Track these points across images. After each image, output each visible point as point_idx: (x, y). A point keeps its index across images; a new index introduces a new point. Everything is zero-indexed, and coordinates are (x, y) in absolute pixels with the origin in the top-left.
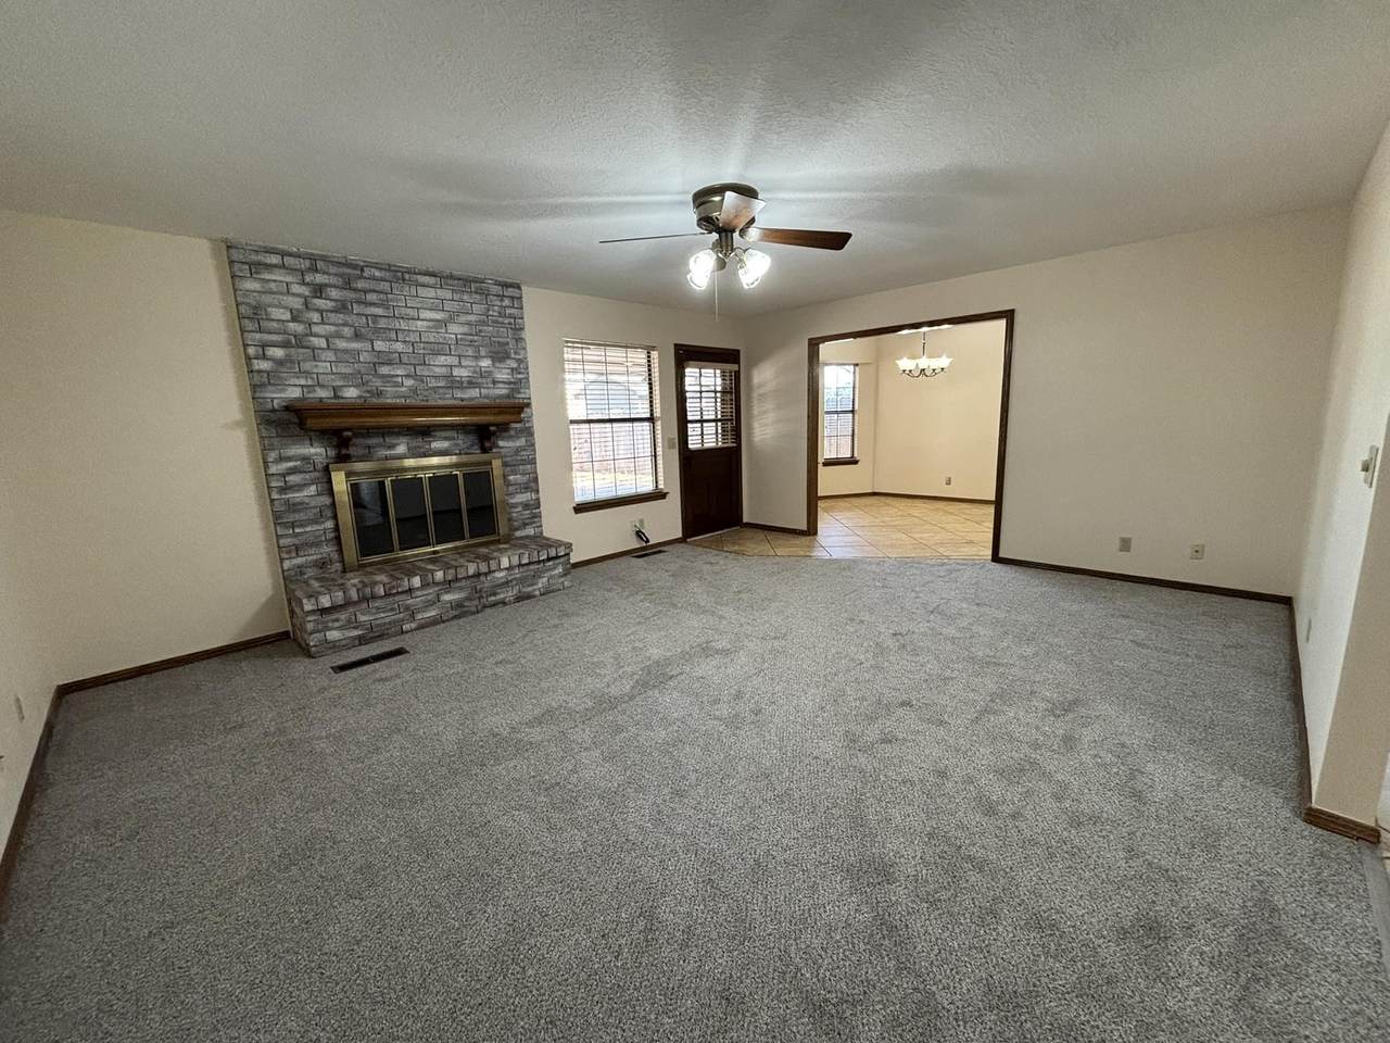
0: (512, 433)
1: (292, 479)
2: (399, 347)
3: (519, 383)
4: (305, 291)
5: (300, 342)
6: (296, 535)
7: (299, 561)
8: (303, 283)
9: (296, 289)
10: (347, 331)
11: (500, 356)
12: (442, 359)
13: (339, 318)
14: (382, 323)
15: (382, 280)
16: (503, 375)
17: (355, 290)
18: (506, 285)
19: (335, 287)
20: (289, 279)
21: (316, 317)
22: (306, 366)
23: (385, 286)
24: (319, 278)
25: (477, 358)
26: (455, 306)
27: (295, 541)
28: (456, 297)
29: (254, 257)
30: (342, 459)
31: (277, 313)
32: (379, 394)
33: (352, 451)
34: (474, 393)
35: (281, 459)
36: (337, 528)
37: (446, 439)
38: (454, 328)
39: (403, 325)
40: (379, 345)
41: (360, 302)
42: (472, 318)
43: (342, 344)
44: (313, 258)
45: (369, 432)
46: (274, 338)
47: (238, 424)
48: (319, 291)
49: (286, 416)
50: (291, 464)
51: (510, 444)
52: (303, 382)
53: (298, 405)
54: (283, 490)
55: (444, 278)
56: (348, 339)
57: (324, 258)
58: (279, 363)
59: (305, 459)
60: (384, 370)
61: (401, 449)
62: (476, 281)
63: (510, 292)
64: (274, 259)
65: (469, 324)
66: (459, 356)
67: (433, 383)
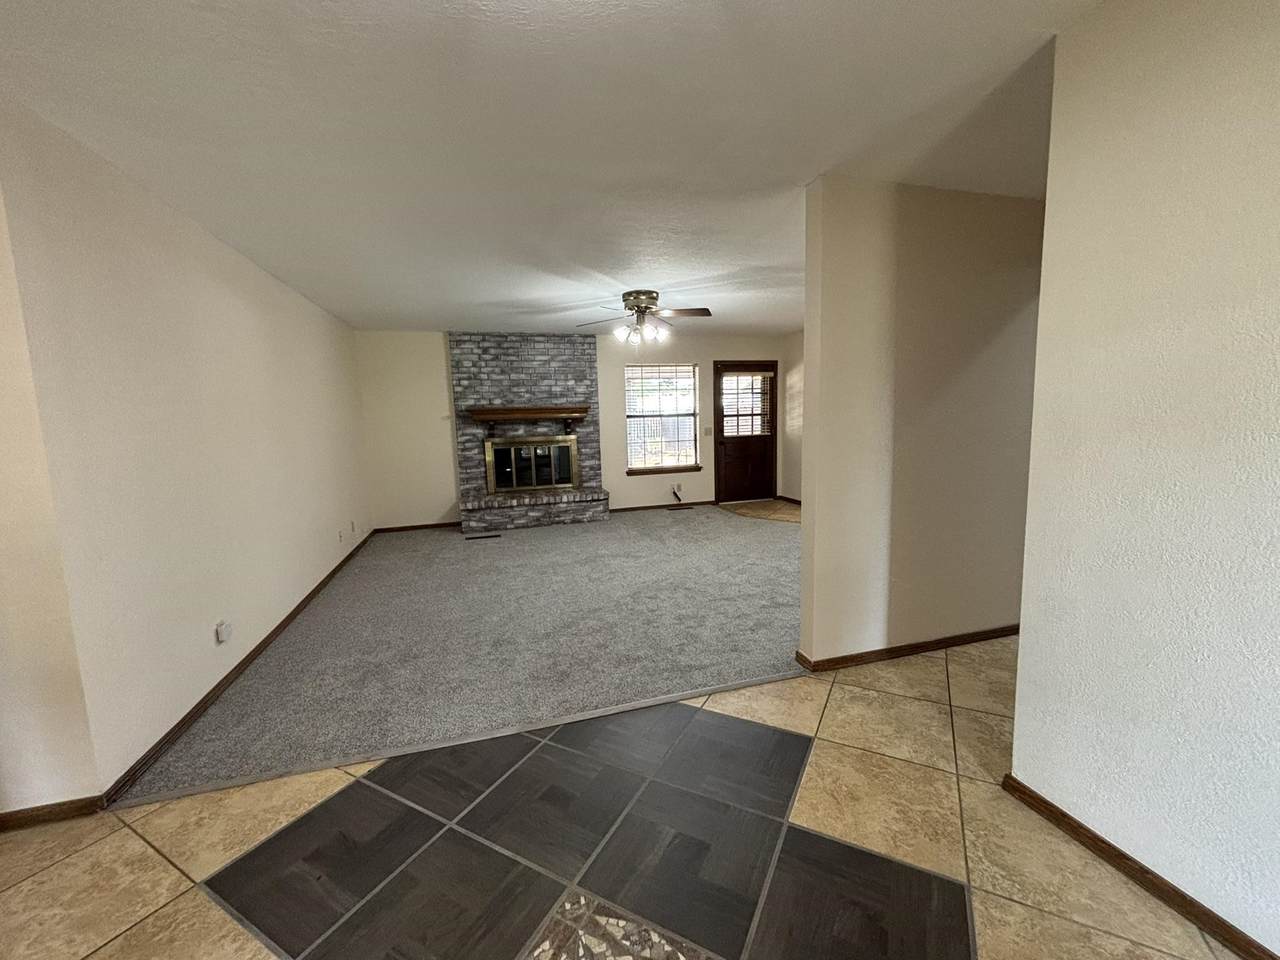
0: (585, 423)
1: (468, 445)
2: (523, 376)
3: (592, 394)
4: (480, 351)
5: (475, 377)
6: (467, 473)
7: (468, 486)
8: (479, 348)
9: (476, 351)
10: (497, 370)
11: (579, 379)
12: (546, 382)
13: (494, 363)
14: (515, 365)
15: (516, 341)
16: (581, 389)
17: (504, 348)
18: (587, 336)
19: (494, 348)
20: (473, 346)
21: (483, 364)
22: (477, 389)
23: (518, 345)
24: (486, 344)
25: (567, 380)
26: (555, 352)
27: (467, 476)
28: (556, 346)
29: (458, 338)
30: (491, 436)
31: (466, 364)
32: (512, 401)
33: (496, 432)
34: (564, 400)
35: (463, 435)
36: (486, 472)
37: (546, 426)
38: (553, 364)
39: (526, 364)
40: (514, 376)
41: (504, 355)
42: (564, 358)
43: (494, 377)
44: (484, 335)
45: (505, 422)
46: (465, 376)
47: (448, 417)
48: (485, 351)
49: (466, 413)
50: (467, 438)
51: (584, 430)
52: (475, 396)
53: (472, 408)
54: (463, 450)
55: (548, 337)
56: (498, 374)
57: (488, 334)
58: (466, 388)
59: (474, 435)
60: (515, 389)
61: (521, 432)
62: (568, 336)
63: (589, 340)
64: (466, 338)
65: (563, 361)
66: (556, 380)
67: (540, 396)
